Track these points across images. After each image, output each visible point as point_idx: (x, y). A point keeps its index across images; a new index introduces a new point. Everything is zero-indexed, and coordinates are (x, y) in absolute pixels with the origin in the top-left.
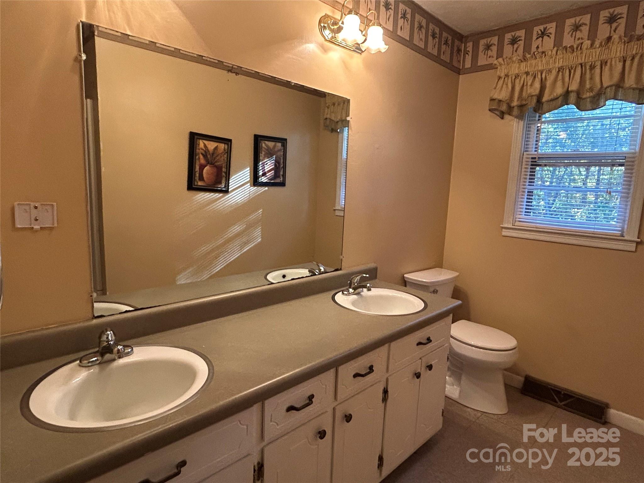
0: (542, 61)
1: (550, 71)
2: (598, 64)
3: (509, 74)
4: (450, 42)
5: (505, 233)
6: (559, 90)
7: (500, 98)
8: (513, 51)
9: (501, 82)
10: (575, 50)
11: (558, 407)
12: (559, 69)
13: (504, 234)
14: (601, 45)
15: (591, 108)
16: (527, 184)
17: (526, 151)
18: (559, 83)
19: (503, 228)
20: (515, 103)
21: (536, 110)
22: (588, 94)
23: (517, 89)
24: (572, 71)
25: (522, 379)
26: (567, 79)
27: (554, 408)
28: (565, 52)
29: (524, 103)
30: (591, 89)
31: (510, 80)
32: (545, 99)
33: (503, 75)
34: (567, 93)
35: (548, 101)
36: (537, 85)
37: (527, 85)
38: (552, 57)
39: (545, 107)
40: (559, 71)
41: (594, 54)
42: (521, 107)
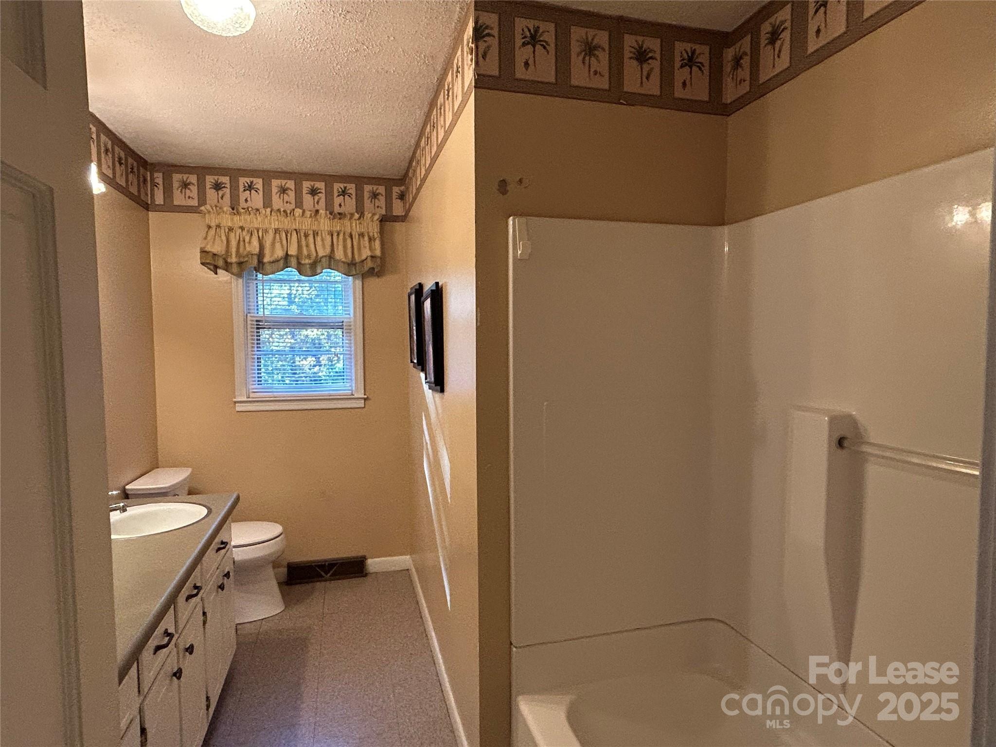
0: (257, 219)
1: (266, 231)
2: (311, 233)
3: (221, 225)
4: (135, 170)
5: (239, 407)
6: (279, 253)
7: (214, 251)
8: (218, 198)
9: (212, 232)
10: (288, 215)
11: (326, 581)
12: (275, 230)
13: (238, 409)
14: (311, 217)
15: (310, 274)
16: (256, 349)
17: (249, 313)
18: (278, 245)
19: (235, 402)
20: (233, 259)
21: (257, 270)
22: (307, 261)
23: (234, 243)
24: (289, 235)
25: (286, 569)
26: (284, 242)
27: (323, 583)
28: (279, 214)
29: (242, 260)
30: (309, 256)
31: (223, 231)
32: (266, 260)
33: (213, 224)
34: (287, 256)
35: (270, 263)
36: (255, 242)
37: (244, 241)
38: (267, 217)
39: (268, 267)
40: (276, 232)
41: (306, 223)
42: (240, 264)
